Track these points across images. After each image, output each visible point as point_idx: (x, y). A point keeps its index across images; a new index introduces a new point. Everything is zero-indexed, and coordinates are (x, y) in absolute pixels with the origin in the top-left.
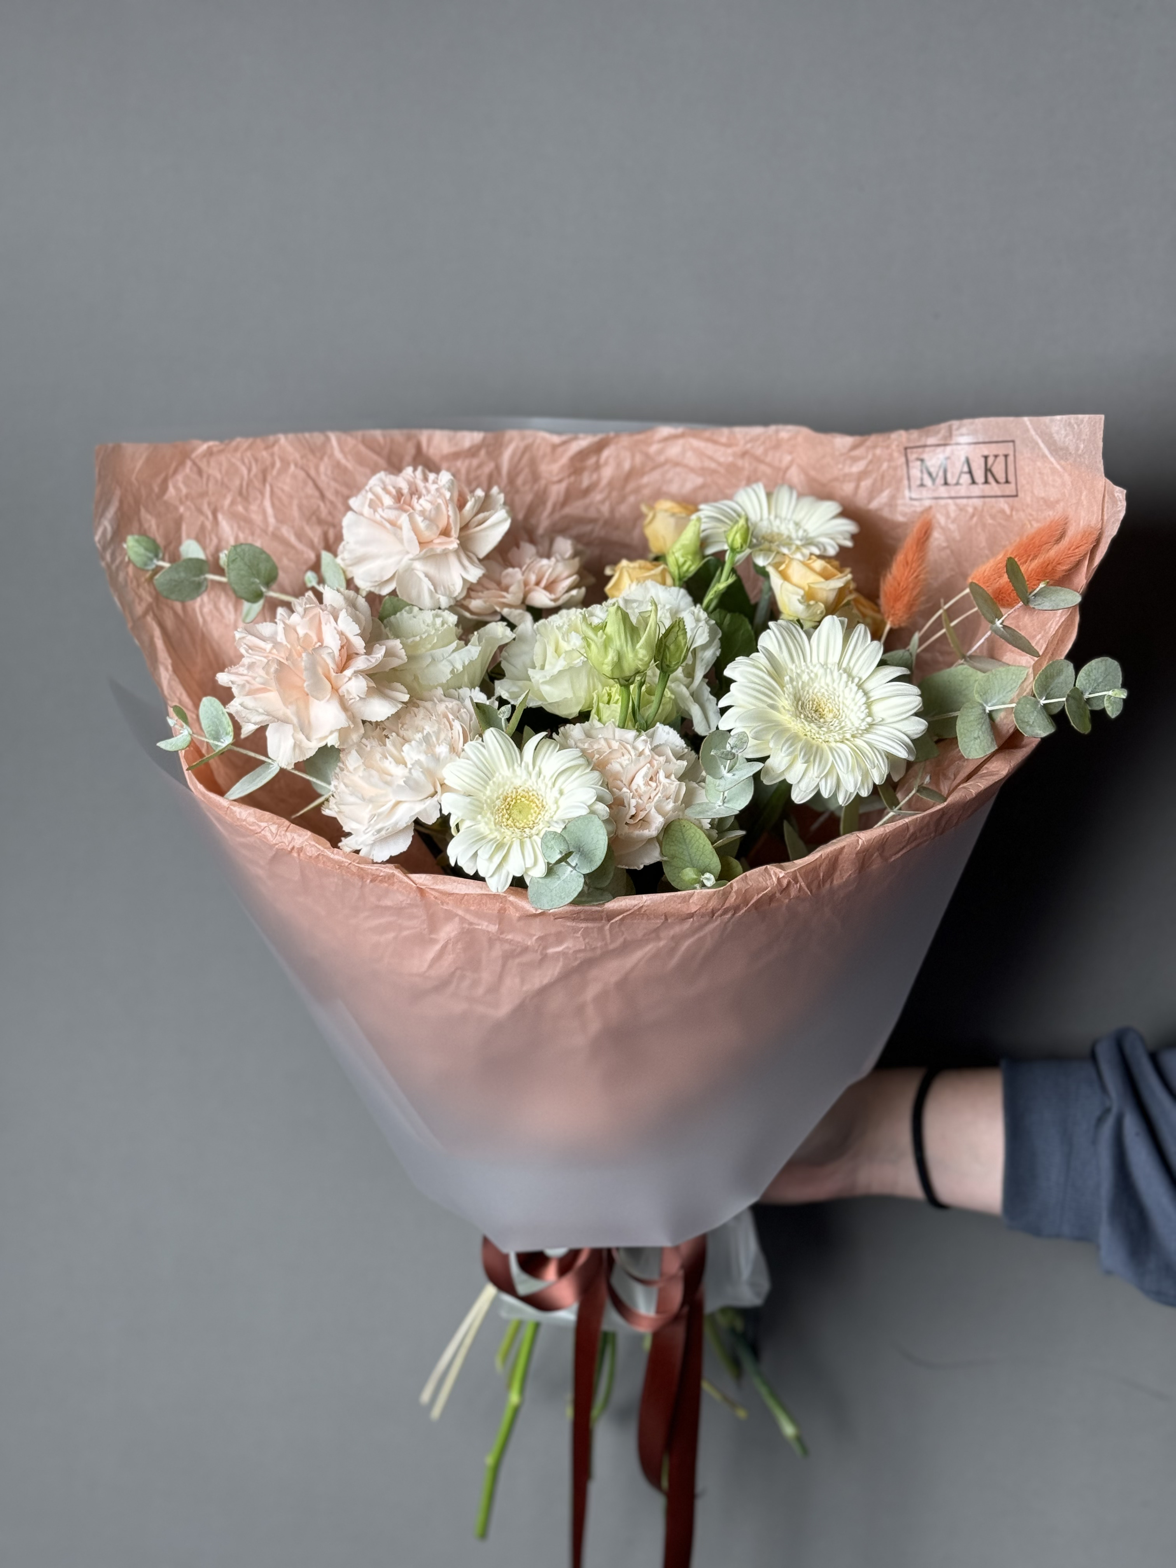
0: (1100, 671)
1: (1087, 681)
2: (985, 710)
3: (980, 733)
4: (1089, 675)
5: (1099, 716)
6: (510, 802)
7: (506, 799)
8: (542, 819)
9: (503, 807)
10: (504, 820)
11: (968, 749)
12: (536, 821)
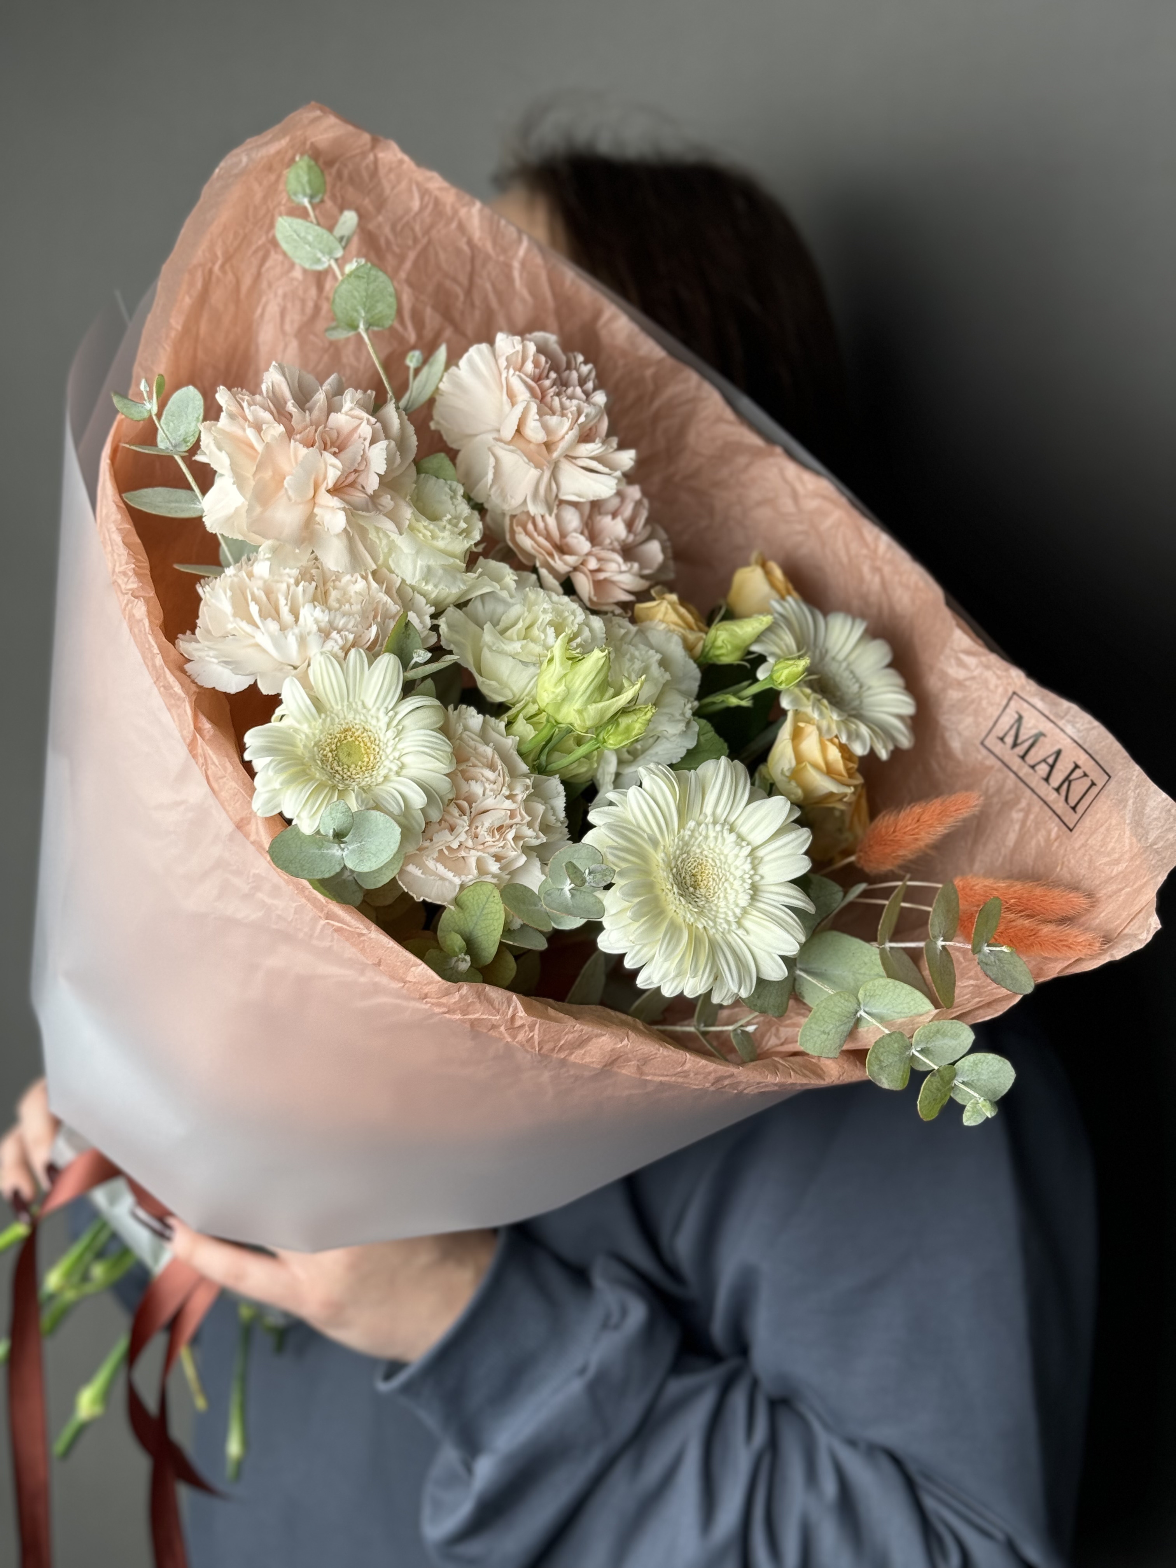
0: (991, 1069)
1: (971, 1069)
2: (857, 1012)
3: (834, 1030)
4: (977, 1064)
5: (954, 1109)
6: (348, 737)
7: (347, 731)
8: (361, 780)
9: (338, 735)
10: (328, 749)
11: (808, 1038)
12: (354, 776)
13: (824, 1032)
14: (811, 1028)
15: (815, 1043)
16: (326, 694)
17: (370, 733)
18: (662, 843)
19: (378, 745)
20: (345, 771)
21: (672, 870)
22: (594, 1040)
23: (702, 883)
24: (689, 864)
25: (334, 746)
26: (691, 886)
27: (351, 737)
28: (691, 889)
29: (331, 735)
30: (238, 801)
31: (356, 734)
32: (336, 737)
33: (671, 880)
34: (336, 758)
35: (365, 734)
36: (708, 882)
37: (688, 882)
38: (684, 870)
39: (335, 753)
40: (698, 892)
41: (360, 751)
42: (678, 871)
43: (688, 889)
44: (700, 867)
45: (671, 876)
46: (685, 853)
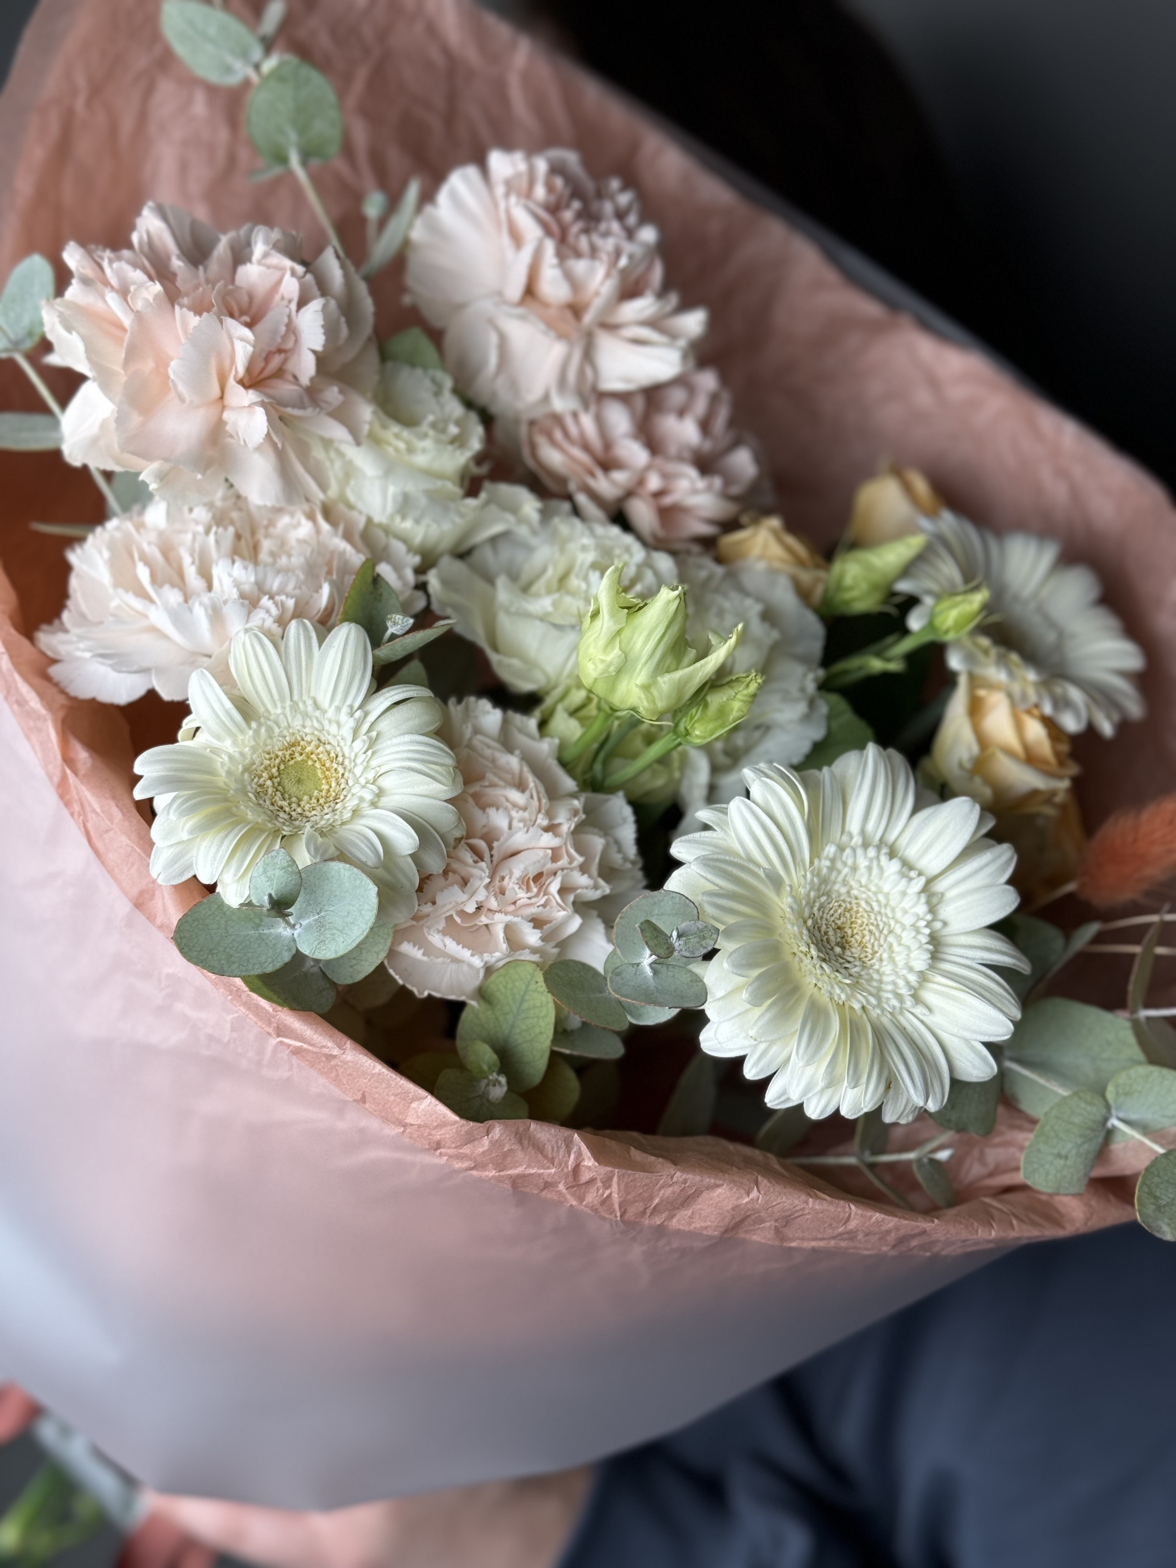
2: (1105, 1120)
3: (1074, 1151)
6: (297, 755)
7: (293, 745)
8: (318, 818)
9: (280, 753)
10: (265, 775)
11: (1036, 1166)
12: (308, 814)
13: (1059, 1156)
14: (1039, 1151)
15: (1047, 1174)
16: (257, 692)
17: (328, 747)
18: (787, 881)
19: (342, 764)
20: (294, 806)
21: (805, 922)
22: (705, 1195)
23: (853, 939)
24: (832, 912)
25: (274, 770)
26: (837, 944)
27: (301, 754)
28: (838, 950)
29: (269, 753)
30: (133, 865)
31: (306, 750)
32: (277, 756)
33: (806, 938)
34: (280, 788)
35: (321, 749)
36: (863, 937)
37: (832, 938)
38: (824, 922)
39: (276, 780)
40: (848, 953)
41: (315, 775)
42: (815, 923)
43: (832, 949)
44: (848, 915)
45: (805, 932)
46: (823, 895)
